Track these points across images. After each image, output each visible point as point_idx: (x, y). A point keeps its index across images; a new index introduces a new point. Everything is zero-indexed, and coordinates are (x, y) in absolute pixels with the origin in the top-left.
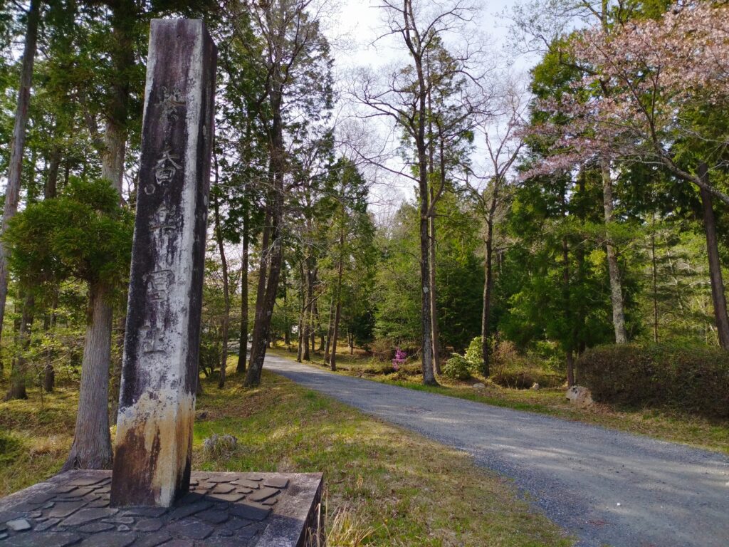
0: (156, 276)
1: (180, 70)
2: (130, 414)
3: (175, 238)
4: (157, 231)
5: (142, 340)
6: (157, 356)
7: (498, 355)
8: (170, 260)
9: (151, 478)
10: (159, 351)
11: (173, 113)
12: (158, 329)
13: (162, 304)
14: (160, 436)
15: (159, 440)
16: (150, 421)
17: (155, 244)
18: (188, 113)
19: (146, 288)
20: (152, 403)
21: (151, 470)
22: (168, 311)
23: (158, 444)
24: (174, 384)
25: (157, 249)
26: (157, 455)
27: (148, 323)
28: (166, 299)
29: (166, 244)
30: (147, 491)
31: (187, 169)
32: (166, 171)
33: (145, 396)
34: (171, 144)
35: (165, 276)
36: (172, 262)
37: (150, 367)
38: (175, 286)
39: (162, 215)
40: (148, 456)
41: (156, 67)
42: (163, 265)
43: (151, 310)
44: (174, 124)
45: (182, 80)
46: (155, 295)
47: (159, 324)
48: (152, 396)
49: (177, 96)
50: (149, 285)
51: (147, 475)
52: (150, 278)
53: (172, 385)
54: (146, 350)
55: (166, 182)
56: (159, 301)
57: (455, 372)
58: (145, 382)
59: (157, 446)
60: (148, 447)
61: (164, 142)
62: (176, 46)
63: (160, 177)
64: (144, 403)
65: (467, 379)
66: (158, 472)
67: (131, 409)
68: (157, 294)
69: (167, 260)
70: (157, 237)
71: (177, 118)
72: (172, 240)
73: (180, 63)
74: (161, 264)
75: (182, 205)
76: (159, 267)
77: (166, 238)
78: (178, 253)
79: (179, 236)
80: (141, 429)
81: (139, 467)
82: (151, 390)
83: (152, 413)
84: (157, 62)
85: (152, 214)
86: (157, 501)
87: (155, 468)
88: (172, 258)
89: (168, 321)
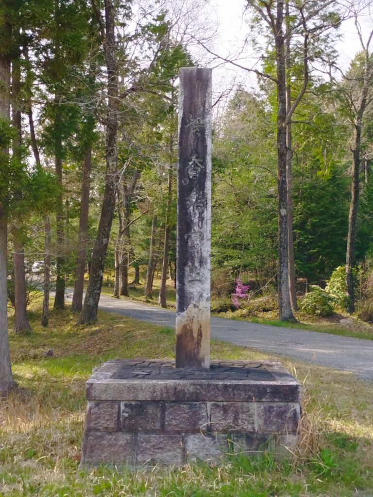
0: (193, 236)
1: (200, 103)
2: (184, 317)
3: (203, 212)
4: (192, 208)
5: (186, 274)
6: (196, 283)
7: (365, 288)
8: (200, 226)
9: (198, 352)
10: (198, 280)
11: (197, 131)
12: (196, 267)
13: (197, 252)
14: (202, 329)
15: (201, 331)
16: (195, 320)
17: (191, 216)
18: (207, 131)
19: (187, 242)
20: (196, 310)
21: (198, 348)
22: (201, 256)
23: (201, 333)
24: (207, 299)
25: (193, 219)
26: (200, 340)
27: (190, 264)
28: (199, 249)
29: (197, 216)
30: (197, 360)
31: (208, 168)
32: (194, 170)
33: (191, 306)
34: (197, 152)
35: (198, 235)
36: (202, 227)
37: (193, 289)
38: (205, 241)
39: (194, 197)
40: (196, 340)
41: (184, 101)
42: (196, 228)
43: (191, 256)
44: (198, 139)
45: (202, 110)
46: (193, 247)
47: (197, 264)
48: (195, 306)
49: (198, 120)
50: (189, 241)
51: (196, 350)
52: (189, 237)
53: (207, 300)
54: (190, 279)
55: (194, 176)
56: (196, 250)
57: (314, 308)
58: (191, 298)
59: (200, 334)
60: (195, 335)
61: (192, 151)
62: (196, 87)
63: (191, 173)
64: (191, 310)
65: (329, 315)
66: (202, 349)
67: (184, 313)
68: (194, 246)
69: (199, 226)
70: (192, 211)
71: (199, 135)
72: (201, 213)
73: (200, 98)
74: (195, 228)
75: (205, 191)
76: (194, 230)
77: (197, 212)
78: (205, 221)
79: (205, 210)
80: (190, 325)
81: (191, 346)
82: (195, 303)
83: (196, 316)
84: (185, 97)
85: (188, 197)
86: (202, 365)
87: (200, 347)
88: (202, 224)
89: (202, 262)
